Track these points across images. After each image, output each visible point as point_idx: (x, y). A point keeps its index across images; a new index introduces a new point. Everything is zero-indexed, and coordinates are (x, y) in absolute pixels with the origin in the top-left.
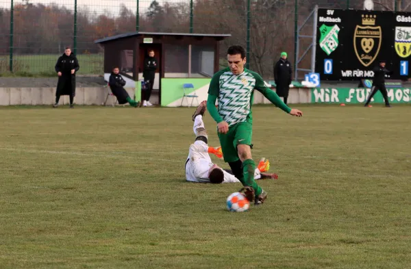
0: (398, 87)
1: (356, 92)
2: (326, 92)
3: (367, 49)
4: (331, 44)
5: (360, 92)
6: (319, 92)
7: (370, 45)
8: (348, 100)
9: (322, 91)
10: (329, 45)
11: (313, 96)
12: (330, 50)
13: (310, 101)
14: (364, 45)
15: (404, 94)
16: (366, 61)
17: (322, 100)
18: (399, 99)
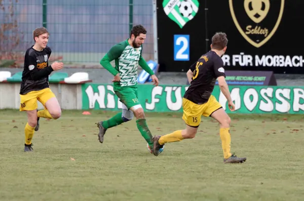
0: (252, 85)
1: (164, 92)
2: (107, 91)
3: (257, 16)
4: (186, 8)
5: (173, 92)
6: (96, 91)
7: (263, 8)
8: (150, 107)
9: (101, 89)
10: (182, 10)
11: (86, 98)
12: (184, 19)
13: (80, 106)
14: (251, 8)
15: (261, 98)
16: (255, 37)
17: (102, 106)
18: (250, 106)
